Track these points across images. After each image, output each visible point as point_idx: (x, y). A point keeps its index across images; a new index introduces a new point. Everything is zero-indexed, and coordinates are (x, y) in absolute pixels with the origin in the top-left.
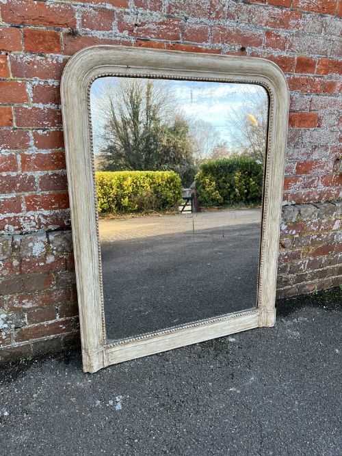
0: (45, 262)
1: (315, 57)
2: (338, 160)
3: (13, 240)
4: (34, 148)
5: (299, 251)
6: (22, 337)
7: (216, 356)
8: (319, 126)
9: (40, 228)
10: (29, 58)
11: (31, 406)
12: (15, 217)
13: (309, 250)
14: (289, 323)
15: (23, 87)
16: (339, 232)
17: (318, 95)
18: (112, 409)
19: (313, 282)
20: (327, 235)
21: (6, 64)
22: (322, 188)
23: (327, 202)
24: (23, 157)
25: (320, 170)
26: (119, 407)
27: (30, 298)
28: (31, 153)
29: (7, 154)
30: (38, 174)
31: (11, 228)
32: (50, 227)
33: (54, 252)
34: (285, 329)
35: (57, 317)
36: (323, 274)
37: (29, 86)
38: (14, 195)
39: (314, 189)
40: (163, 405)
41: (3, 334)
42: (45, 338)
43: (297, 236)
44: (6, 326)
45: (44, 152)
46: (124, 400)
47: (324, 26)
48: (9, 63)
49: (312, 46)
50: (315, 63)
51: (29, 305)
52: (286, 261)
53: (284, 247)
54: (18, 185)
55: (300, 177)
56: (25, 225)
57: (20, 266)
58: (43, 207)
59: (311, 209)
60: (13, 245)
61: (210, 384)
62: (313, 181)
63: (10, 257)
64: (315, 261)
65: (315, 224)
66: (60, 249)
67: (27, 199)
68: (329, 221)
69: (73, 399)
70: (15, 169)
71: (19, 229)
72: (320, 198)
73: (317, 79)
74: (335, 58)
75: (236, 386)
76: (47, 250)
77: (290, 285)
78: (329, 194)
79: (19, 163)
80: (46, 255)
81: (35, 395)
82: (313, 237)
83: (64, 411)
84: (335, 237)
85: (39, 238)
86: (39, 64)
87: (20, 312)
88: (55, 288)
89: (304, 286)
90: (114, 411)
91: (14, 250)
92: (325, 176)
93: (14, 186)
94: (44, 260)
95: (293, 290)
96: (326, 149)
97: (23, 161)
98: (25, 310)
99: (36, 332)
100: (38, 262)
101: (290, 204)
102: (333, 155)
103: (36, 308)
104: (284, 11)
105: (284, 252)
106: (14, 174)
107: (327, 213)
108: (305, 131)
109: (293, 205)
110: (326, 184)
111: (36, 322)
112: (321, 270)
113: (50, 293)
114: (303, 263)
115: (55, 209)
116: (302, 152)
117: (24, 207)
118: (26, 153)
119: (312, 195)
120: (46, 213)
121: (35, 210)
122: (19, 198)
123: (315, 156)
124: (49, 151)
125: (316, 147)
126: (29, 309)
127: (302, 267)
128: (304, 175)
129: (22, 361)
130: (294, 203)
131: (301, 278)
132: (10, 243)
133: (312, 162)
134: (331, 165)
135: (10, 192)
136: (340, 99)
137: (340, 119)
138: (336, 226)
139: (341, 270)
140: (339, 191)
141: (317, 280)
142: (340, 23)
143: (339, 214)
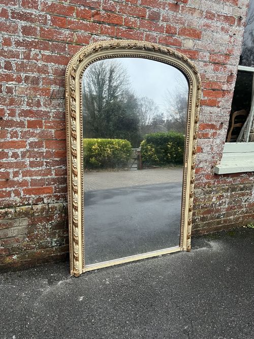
2: (213, 167)
5: (195, 212)
6: (62, 250)
8: (202, 152)
13: (200, 212)
16: (216, 202)
17: (200, 139)
20: (209, 204)
22: (205, 180)
23: (209, 187)
25: (204, 172)
31: (62, 199)
36: (209, 224)
39: (201, 181)
41: (54, 248)
44: (56, 244)
59: (200, 191)
62: (201, 177)
64: (203, 218)
65: (203, 199)
68: (210, 197)
72: (205, 185)
73: (199, 132)
74: (208, 122)
78: (209, 183)
82: (202, 205)
84: (214, 205)
89: (199, 230)
92: (206, 175)
96: (206, 162)
102: (210, 165)
107: (208, 193)
110: (207, 179)
112: (207, 222)
114: (197, 218)
119: (200, 184)
123: (201, 165)
125: (201, 161)
127: (197, 220)
128: (196, 175)
131: (197, 226)
133: (199, 168)
134: (210, 169)
136: (211, 140)
137: (212, 149)
138: (214, 200)
139: (219, 223)
140: (214, 182)
141: (205, 228)
142: (209, 108)
143: (215, 193)
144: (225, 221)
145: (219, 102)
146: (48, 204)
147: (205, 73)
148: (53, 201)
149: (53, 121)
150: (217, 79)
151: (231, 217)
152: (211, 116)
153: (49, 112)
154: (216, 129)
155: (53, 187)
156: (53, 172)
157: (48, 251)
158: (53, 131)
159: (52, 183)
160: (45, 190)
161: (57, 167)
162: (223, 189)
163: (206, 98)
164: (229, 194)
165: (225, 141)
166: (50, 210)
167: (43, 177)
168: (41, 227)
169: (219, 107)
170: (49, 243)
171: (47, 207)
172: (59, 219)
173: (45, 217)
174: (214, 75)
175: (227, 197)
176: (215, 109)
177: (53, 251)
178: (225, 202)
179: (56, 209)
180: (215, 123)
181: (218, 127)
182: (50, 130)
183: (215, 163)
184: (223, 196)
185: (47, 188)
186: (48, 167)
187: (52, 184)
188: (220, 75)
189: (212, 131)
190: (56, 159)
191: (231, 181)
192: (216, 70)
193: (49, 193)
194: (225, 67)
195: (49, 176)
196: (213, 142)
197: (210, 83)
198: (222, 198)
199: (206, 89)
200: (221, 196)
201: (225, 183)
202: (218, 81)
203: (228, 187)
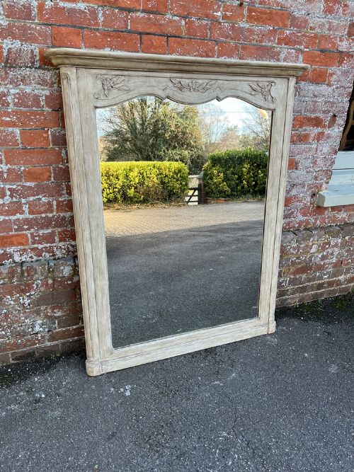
2: (314, 194)
3: (49, 264)
4: (66, 195)
5: (281, 271)
6: (52, 338)
7: (207, 356)
8: (296, 169)
9: (68, 255)
11: (61, 391)
12: (50, 247)
13: (289, 269)
15: (60, 152)
16: (316, 255)
17: (294, 144)
18: (123, 395)
19: (294, 296)
20: (306, 257)
21: (48, 137)
22: (300, 218)
23: (306, 229)
24: (58, 202)
25: (298, 204)
26: (128, 393)
27: (60, 308)
28: (63, 199)
29: (46, 201)
30: (68, 215)
31: (48, 255)
32: (76, 253)
35: (81, 323)
36: (303, 289)
37: (64, 152)
38: (50, 231)
39: (293, 219)
40: (162, 393)
41: (39, 335)
42: (70, 340)
44: (41, 329)
46: (132, 389)
47: (298, 90)
48: (50, 137)
51: (59, 314)
54: (53, 223)
56: (57, 253)
57: (53, 284)
58: (71, 239)
59: (291, 236)
60: (49, 269)
61: (200, 378)
62: (293, 213)
63: (46, 278)
64: (295, 279)
65: (294, 249)
67: (60, 233)
68: (307, 246)
70: (52, 212)
71: (53, 256)
72: (300, 226)
73: (293, 132)
74: (308, 114)
75: (220, 380)
76: (74, 272)
78: (307, 222)
79: (55, 207)
80: (73, 276)
81: (64, 383)
82: (293, 259)
83: (86, 395)
84: (313, 259)
85: (68, 263)
87: (52, 319)
88: (79, 301)
89: (286, 299)
90: (125, 396)
91: (49, 272)
92: (303, 208)
93: (51, 224)
94: (72, 280)
96: (304, 187)
97: (58, 206)
98: (56, 318)
99: (64, 334)
100: (67, 281)
102: (310, 191)
103: (65, 316)
106: (51, 215)
107: (304, 239)
110: (304, 215)
111: (63, 327)
112: (301, 286)
113: (75, 305)
114: (284, 280)
117: (57, 239)
118: (60, 199)
119: (291, 224)
120: (74, 243)
121: (65, 241)
122: (53, 232)
123: (294, 192)
125: (294, 185)
126: (59, 317)
127: (284, 284)
129: (53, 357)
131: (283, 293)
132: (46, 267)
133: (291, 197)
134: (309, 199)
135: (47, 228)
136: (314, 146)
137: (315, 163)
138: (313, 250)
139: (320, 286)
140: (316, 220)
141: (297, 295)
142: (312, 87)
143: (316, 239)
144: (330, 284)
145: (331, 75)
146: (23, 262)
147: (308, 18)
148: (31, 257)
149: (15, 113)
150: (329, 29)
151: (340, 278)
152: (316, 102)
153: (5, 95)
154: (324, 126)
155: (29, 235)
156: (26, 208)
157: (28, 340)
158: (17, 131)
159: (26, 227)
160: (14, 239)
161: (31, 199)
162: (330, 231)
164: (340, 241)
165: (337, 148)
166: (26, 274)
167: (7, 218)
168: (12, 303)
169: (329, 85)
170: (29, 328)
171: (19, 270)
172: (42, 289)
173: (18, 286)
174: (323, 20)
175: (336, 245)
176: (323, 88)
177: (37, 340)
178: (332, 254)
179: (36, 273)
180: (321, 115)
181: (327, 123)
182: (10, 129)
183: (319, 187)
184: (329, 243)
185: (18, 235)
186: (14, 200)
187: (27, 229)
188: (335, 22)
189: (317, 130)
190: (28, 184)
191: (345, 218)
192: (329, 10)
193: (22, 244)
194: (346, 6)
195: (18, 215)
196: (317, 150)
197: (316, 37)
198: (327, 246)
199: (308, 50)
200: (327, 243)
201: (333, 222)
202: (331, 32)
203: (338, 228)
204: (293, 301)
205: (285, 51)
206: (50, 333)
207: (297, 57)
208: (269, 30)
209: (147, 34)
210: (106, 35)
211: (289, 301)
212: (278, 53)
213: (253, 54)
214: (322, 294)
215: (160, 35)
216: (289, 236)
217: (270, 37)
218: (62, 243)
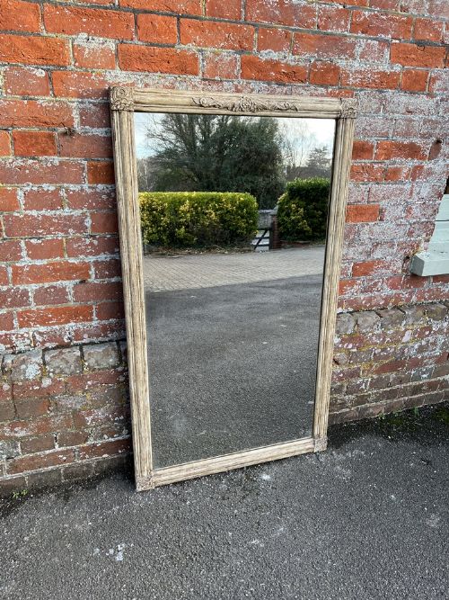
0: (40, 386)
1: (373, 140)
2: (408, 258)
3: (3, 361)
4: (26, 258)
5: (359, 368)
6: (14, 468)
7: (244, 498)
8: (381, 220)
9: (35, 346)
10: (19, 162)
11: (21, 551)
12: (6, 335)
13: (371, 366)
14: (341, 457)
15: (14, 194)
16: (411, 344)
17: (378, 184)
18: (111, 560)
19: (379, 403)
20: (395, 348)
22: (388, 291)
23: (396, 307)
24: (16, 270)
25: (384, 271)
26: (120, 557)
27: (24, 425)
28: (23, 264)
30: (32, 288)
31: (2, 346)
32: (48, 345)
33: (51, 374)
34: (334, 465)
35: (57, 446)
36: (392, 394)
37: (20, 193)
38: (4, 311)
39: (377, 293)
40: (172, 557)
42: (43, 470)
43: (355, 350)
45: (38, 263)
46: (127, 549)
47: (383, 103)
49: (368, 128)
50: (372, 147)
51: (21, 433)
52: (341, 379)
53: (338, 364)
55: (358, 279)
56: (18, 343)
57: (12, 390)
58: (38, 323)
59: (373, 318)
60: (3, 368)
61: (230, 534)
62: (375, 284)
64: (380, 379)
65: (378, 336)
66: (57, 371)
67: (20, 315)
68: (397, 332)
69: (69, 546)
70: (6, 283)
71: (11, 348)
72: (386, 303)
73: (376, 166)
74: (399, 139)
76: (42, 373)
77: (347, 407)
78: (398, 298)
79: (10, 276)
80: (41, 378)
81: (26, 538)
82: (376, 352)
84: (406, 350)
85: (34, 360)
86: (31, 167)
87: (12, 440)
88: (52, 414)
89: (366, 409)
90: (114, 562)
91: (4, 373)
92: (391, 277)
93: (5, 301)
94: (39, 383)
95: (351, 414)
96: (392, 246)
97: (15, 274)
98: (18, 439)
99: (32, 462)
100: (32, 386)
101: (345, 311)
102: (402, 252)
103: (31, 436)
104: (330, 90)
105: (338, 369)
106: (4, 288)
107: (393, 323)
108: (363, 226)
109: (350, 313)
110: (393, 287)
111: (31, 452)
112: (388, 389)
113: (46, 420)
114: (364, 381)
115: (53, 324)
116: (360, 250)
117: (16, 323)
118: (18, 265)
119: (374, 301)
120: (42, 329)
121: (29, 326)
122: (10, 314)
123: (378, 255)
124: (45, 262)
125: (378, 244)
126: (23, 438)
127: (363, 387)
128: (362, 278)
129: (16, 495)
130: (351, 310)
131: (362, 400)
133: (374, 262)
134: (399, 264)
136: (407, 187)
137: (408, 210)
138: (407, 338)
139: (416, 390)
140: (411, 294)
141: (383, 402)
142: (405, 98)
143: (410, 323)
144: (432, 386)
145: (434, 80)
150: (431, 11)
151: (447, 377)
152: (411, 121)
154: (423, 158)
162: (432, 311)
163: (397, 68)
164: (445, 324)
165: (443, 189)
169: (431, 95)
175: (440, 331)
176: (422, 101)
178: (434, 344)
180: (418, 141)
181: (427, 153)
183: (415, 247)
184: (429, 328)
189: (408, 164)
196: (411, 193)
197: (409, 22)
198: (427, 333)
199: (397, 41)
200: (426, 329)
201: (437, 298)
202: (434, 16)
203: (443, 307)
204: (377, 411)
205: (363, 42)
206: (11, 461)
207: (381, 51)
208: (337, 10)
209: (145, 12)
210: (78, 12)
211: (371, 410)
212: (353, 46)
213: (312, 46)
214: (419, 400)
215: (167, 15)
216: (369, 319)
217: (339, 21)
218: (25, 330)
